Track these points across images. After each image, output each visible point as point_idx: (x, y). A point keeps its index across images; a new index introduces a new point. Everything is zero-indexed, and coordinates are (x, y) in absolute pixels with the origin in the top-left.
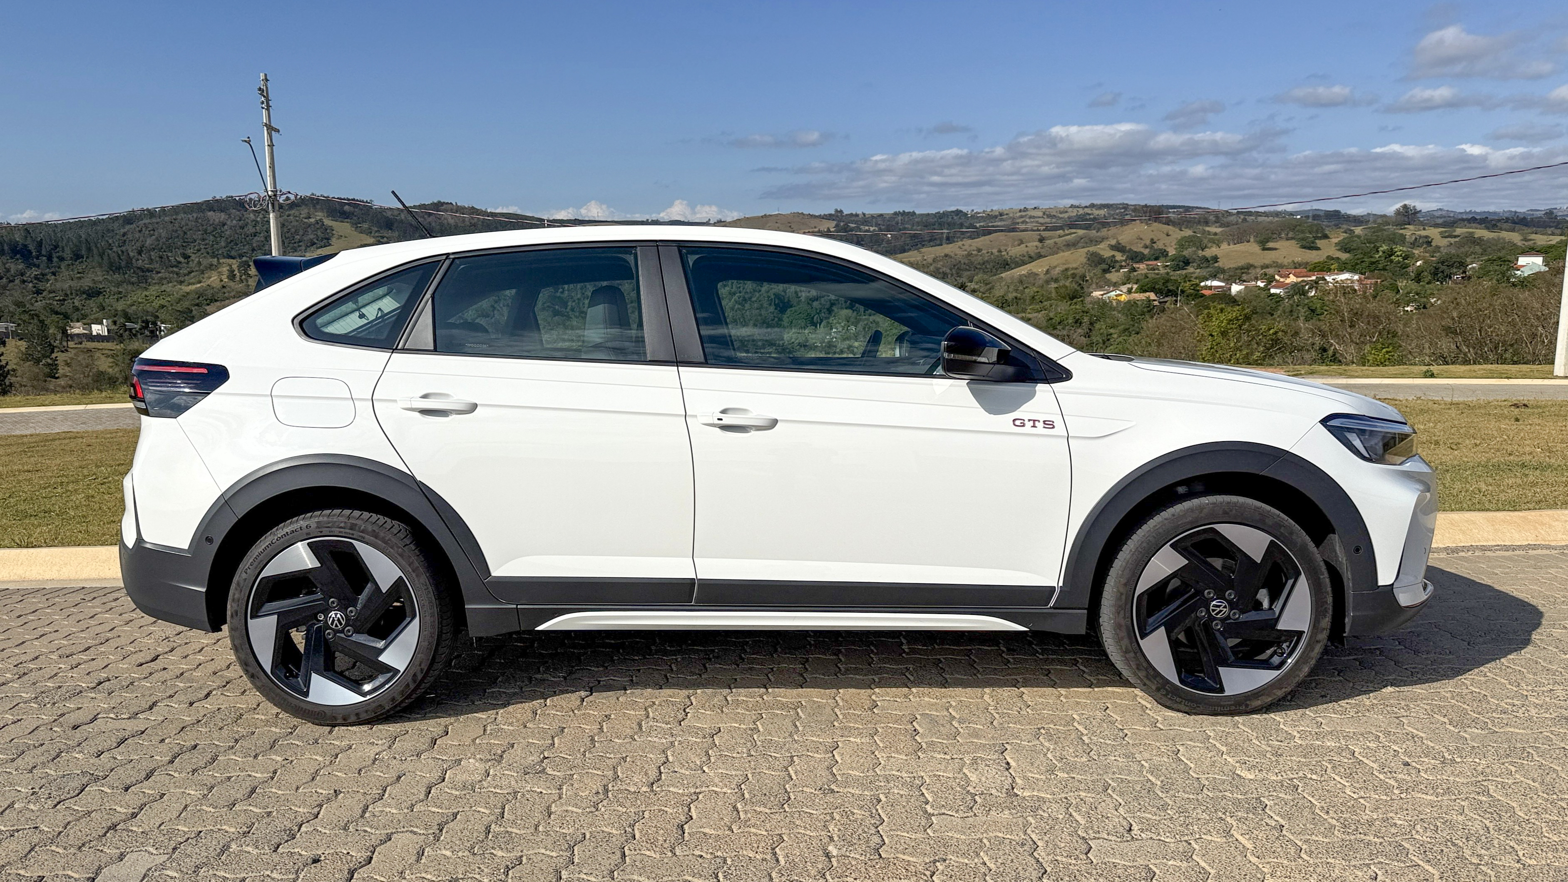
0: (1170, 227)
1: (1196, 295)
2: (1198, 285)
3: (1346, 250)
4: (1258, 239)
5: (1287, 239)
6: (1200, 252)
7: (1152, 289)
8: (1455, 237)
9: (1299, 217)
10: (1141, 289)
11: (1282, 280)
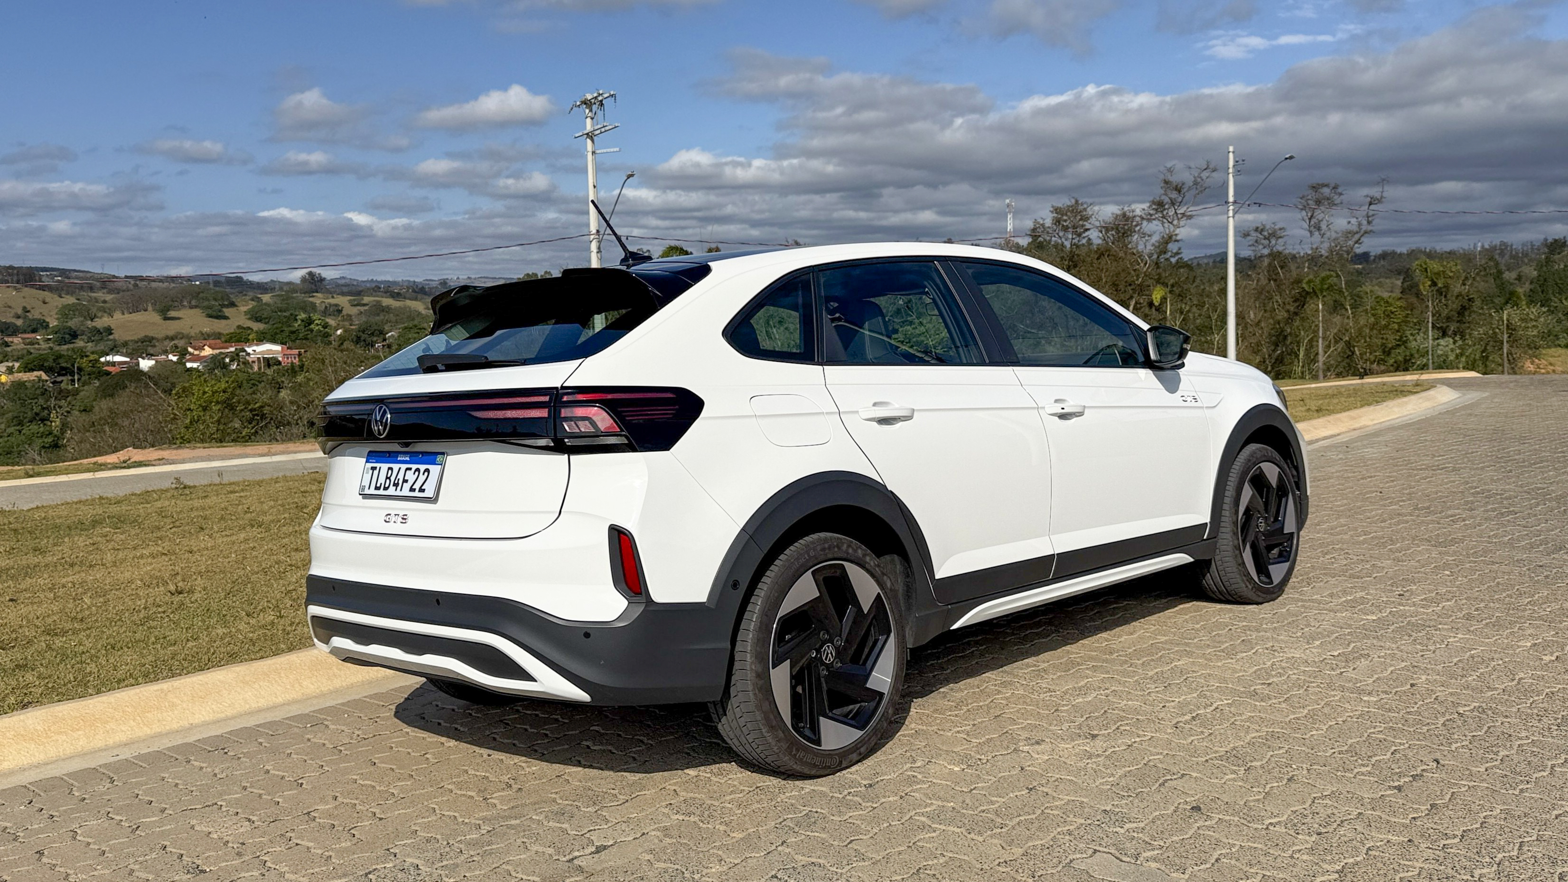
0: (46, 293)
1: (100, 373)
2: (97, 361)
3: (258, 319)
4: (157, 307)
5: (191, 307)
6: (89, 322)
7: (41, 368)
8: (364, 305)
9: (198, 283)
10: (26, 367)
11: (196, 352)
